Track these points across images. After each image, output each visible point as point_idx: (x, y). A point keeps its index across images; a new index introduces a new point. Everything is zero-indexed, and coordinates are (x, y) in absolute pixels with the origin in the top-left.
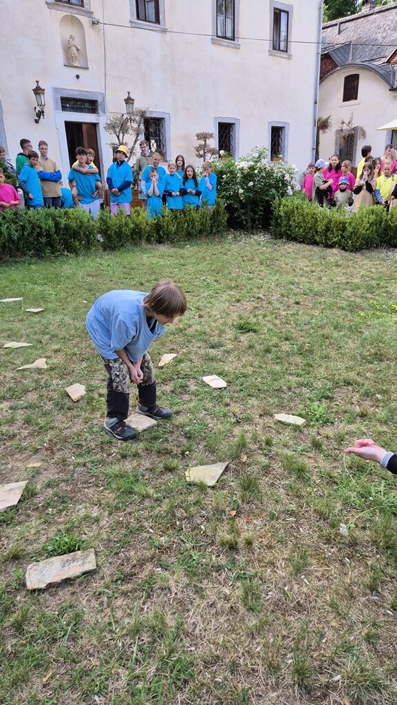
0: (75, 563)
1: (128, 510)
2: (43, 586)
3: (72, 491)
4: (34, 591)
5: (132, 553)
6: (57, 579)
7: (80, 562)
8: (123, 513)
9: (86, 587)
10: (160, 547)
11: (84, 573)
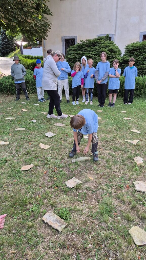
0: (58, 223)
1: (94, 221)
2: (45, 222)
3: (90, 197)
4: (43, 220)
5: (76, 239)
6: (50, 224)
7: (59, 225)
8: (92, 220)
9: (53, 235)
10: (85, 248)
11: (57, 230)
